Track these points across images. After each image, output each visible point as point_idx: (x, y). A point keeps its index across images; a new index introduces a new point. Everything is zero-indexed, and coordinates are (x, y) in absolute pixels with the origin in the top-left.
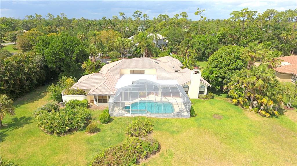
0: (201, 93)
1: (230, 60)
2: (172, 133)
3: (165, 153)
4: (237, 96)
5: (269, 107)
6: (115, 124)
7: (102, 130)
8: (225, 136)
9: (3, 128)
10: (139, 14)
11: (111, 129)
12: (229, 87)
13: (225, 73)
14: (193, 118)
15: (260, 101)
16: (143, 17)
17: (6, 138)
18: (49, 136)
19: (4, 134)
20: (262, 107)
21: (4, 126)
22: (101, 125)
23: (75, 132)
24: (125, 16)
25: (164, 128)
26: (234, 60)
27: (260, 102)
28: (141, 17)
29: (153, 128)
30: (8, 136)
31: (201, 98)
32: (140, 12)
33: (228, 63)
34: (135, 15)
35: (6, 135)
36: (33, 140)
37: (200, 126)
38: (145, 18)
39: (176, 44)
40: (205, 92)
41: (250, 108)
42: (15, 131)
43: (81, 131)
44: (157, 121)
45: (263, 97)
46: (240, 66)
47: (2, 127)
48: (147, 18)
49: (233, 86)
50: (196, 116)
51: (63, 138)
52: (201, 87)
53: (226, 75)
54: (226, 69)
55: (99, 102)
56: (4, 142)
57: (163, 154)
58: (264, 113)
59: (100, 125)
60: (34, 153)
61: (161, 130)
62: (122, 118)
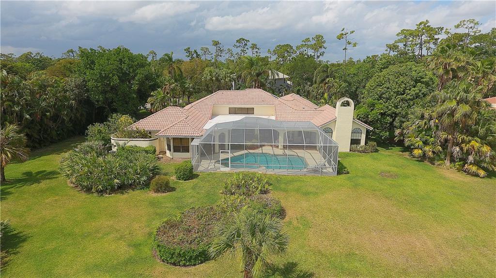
0: (355, 142)
1: (405, 84)
2: (307, 194)
3: (295, 222)
4: (421, 143)
5: (483, 157)
6: (202, 181)
7: (178, 190)
8: (406, 200)
9: (6, 184)
10: (244, 43)
11: (194, 188)
12: (405, 131)
13: (396, 107)
14: (342, 176)
15: (466, 146)
16: (250, 50)
17: (8, 196)
18: (84, 196)
19: (5, 191)
20: (471, 158)
21: (7, 182)
22: (178, 182)
23: (130, 191)
24: (221, 46)
25: (291, 187)
26: (412, 84)
27: (465, 149)
28: (247, 49)
29: (270, 188)
30: (13, 195)
31: (355, 151)
32: (246, 40)
33: (402, 89)
34: (238, 44)
35: (9, 193)
36: (56, 200)
37: (356, 186)
38: (253, 49)
39: (306, 83)
40: (361, 140)
41: (447, 162)
42: (26, 188)
43: (141, 189)
44: (277, 178)
45: (470, 138)
46: (423, 94)
47: (4, 181)
48: (257, 50)
49: (414, 127)
50: (348, 173)
51: (109, 197)
52: (354, 132)
53: (397, 111)
54: (399, 99)
55: (174, 152)
56: (5, 202)
57: (290, 223)
58: (474, 169)
59: (176, 183)
60: (54, 217)
61: (285, 191)
62: (215, 174)
